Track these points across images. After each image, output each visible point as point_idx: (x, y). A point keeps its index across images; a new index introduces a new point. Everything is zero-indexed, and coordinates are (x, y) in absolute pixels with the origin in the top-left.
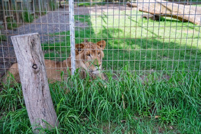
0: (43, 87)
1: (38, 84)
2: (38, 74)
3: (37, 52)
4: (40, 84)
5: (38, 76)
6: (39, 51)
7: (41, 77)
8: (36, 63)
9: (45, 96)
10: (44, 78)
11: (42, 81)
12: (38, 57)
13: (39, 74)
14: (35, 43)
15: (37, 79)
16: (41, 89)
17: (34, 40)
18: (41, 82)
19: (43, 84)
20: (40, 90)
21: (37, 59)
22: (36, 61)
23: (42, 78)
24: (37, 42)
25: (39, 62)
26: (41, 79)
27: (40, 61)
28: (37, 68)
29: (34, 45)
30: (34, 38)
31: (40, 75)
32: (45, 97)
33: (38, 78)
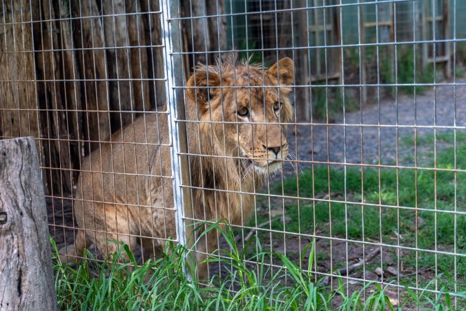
0: (21, 271)
1: (5, 262)
2: (9, 237)
3: (12, 184)
4: (12, 263)
5: (7, 241)
6: (18, 180)
7: (16, 246)
8: (7, 210)
9: (24, 295)
10: (26, 249)
11: (18, 256)
12: (12, 195)
13: (13, 238)
14: (7, 161)
15: (5, 250)
16: (14, 276)
17: (5, 154)
18: (16, 259)
19: (22, 265)
20: (8, 276)
21: (10, 201)
22: (6, 205)
23: (21, 249)
24: (14, 160)
25: (14, 207)
26: (15, 251)
27: (17, 206)
28: (6, 220)
29: (5, 165)
30: (5, 148)
31: (15, 239)
32: (23, 299)
33: (8, 246)
